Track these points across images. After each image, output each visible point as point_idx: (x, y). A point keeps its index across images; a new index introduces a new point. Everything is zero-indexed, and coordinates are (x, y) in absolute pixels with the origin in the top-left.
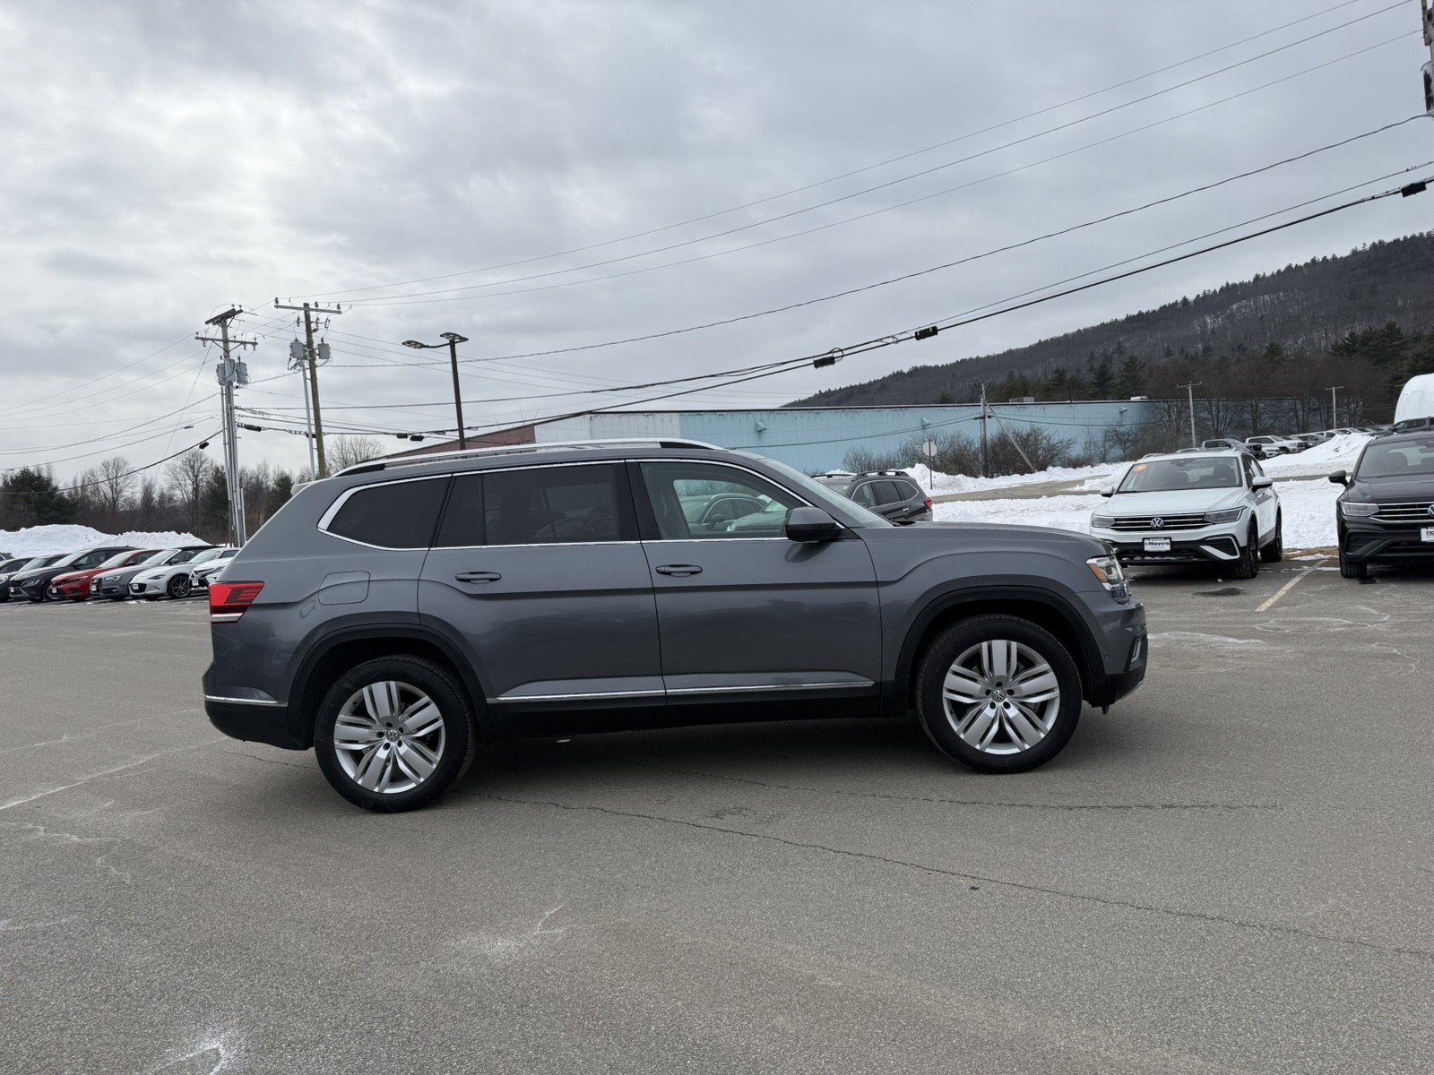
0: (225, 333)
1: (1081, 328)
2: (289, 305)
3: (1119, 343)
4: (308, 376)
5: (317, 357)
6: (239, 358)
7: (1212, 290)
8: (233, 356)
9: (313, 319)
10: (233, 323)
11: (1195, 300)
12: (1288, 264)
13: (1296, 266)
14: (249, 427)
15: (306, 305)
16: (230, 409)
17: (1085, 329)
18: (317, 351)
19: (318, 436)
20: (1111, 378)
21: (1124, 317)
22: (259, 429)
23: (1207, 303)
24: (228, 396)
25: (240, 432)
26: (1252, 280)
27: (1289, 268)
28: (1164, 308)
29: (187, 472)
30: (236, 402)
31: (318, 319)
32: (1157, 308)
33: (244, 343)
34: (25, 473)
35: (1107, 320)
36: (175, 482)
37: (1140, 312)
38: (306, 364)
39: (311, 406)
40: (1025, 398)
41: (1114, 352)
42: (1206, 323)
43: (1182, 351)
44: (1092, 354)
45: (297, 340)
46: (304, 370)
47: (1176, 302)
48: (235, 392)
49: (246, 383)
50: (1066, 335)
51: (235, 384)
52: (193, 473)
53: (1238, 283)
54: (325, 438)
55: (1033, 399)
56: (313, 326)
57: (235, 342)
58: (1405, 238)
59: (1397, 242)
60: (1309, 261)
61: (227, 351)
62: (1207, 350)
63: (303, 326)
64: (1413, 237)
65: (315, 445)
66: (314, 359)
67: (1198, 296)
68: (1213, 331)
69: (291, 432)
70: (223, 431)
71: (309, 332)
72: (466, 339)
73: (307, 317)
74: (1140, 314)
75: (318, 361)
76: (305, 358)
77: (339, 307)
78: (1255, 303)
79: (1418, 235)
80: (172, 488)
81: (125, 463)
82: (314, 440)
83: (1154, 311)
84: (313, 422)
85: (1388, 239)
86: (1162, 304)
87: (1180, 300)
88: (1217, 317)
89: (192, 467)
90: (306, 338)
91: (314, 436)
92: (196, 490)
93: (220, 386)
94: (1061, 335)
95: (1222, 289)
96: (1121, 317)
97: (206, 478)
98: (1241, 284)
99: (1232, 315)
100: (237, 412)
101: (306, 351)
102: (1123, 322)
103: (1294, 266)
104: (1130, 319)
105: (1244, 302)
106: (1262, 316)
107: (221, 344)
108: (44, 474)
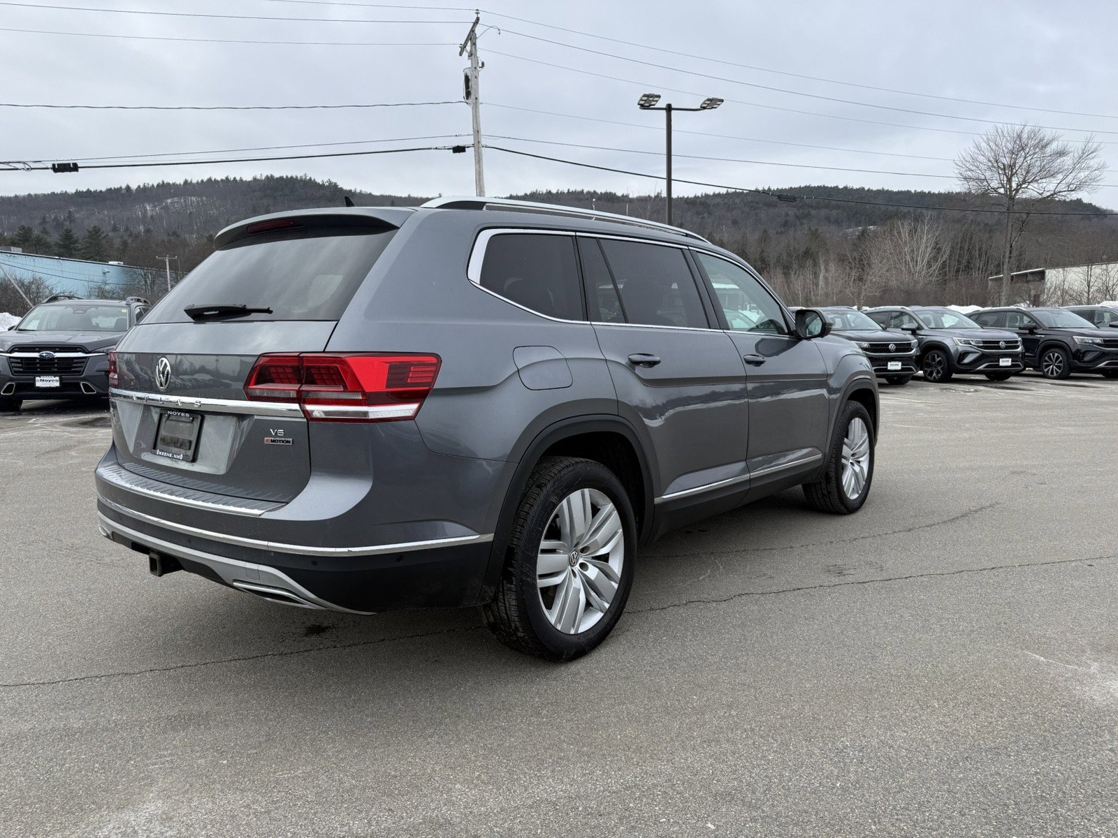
1: (32, 193)
3: (70, 212)
7: (151, 184)
11: (137, 189)
12: (209, 177)
13: (215, 180)
17: (36, 195)
20: (76, 241)
21: (74, 191)
23: (146, 193)
26: (182, 183)
27: (210, 180)
28: (109, 190)
32: (104, 189)
35: (58, 191)
37: (88, 189)
40: (12, 248)
41: (65, 220)
42: (146, 210)
43: (127, 229)
44: (44, 218)
47: (121, 188)
50: (16, 197)
53: (171, 183)
55: (21, 249)
58: (287, 177)
59: (281, 178)
60: (224, 178)
62: (148, 231)
64: (292, 177)
67: (139, 186)
68: (152, 217)
74: (89, 191)
78: (185, 201)
79: (294, 177)
83: (101, 191)
85: (277, 175)
86: (109, 187)
87: (124, 186)
88: (155, 207)
94: (12, 195)
95: (158, 185)
96: (71, 190)
98: (174, 184)
99: (166, 208)
102: (72, 194)
103: (213, 180)
104: (79, 194)
105: (176, 199)
106: (191, 213)
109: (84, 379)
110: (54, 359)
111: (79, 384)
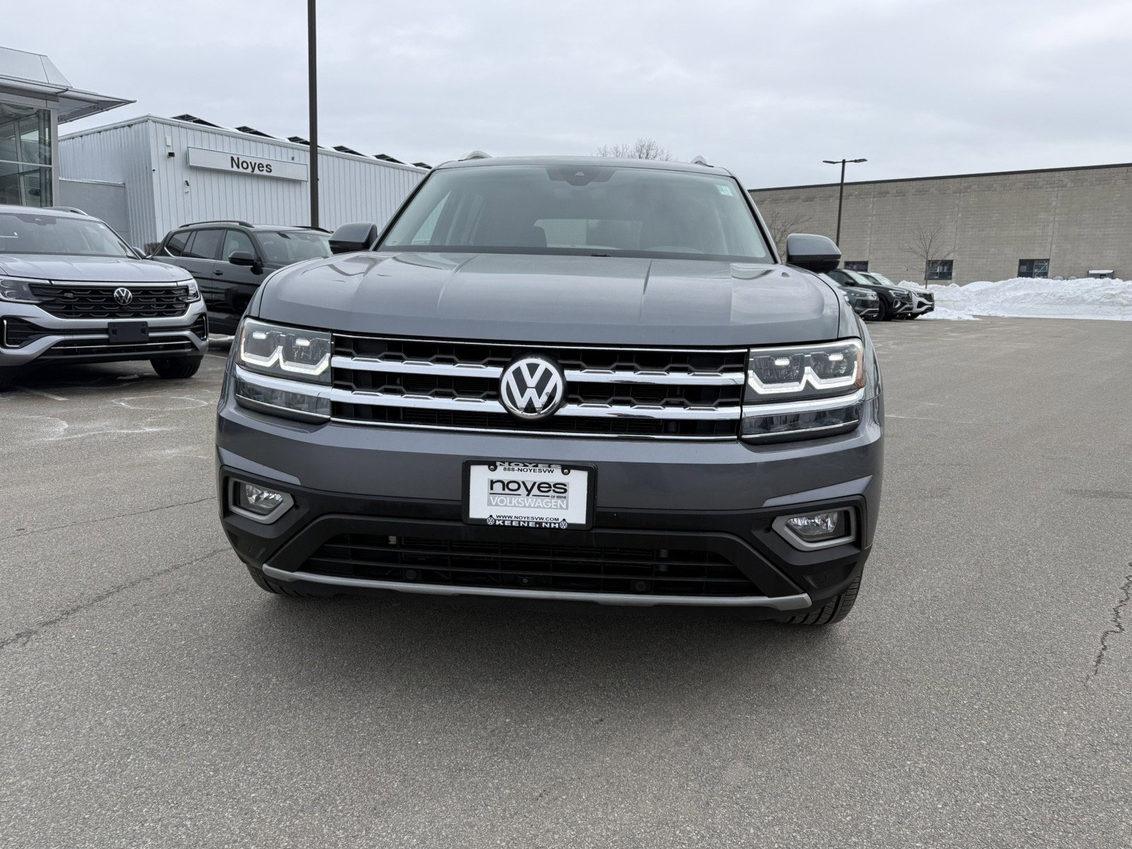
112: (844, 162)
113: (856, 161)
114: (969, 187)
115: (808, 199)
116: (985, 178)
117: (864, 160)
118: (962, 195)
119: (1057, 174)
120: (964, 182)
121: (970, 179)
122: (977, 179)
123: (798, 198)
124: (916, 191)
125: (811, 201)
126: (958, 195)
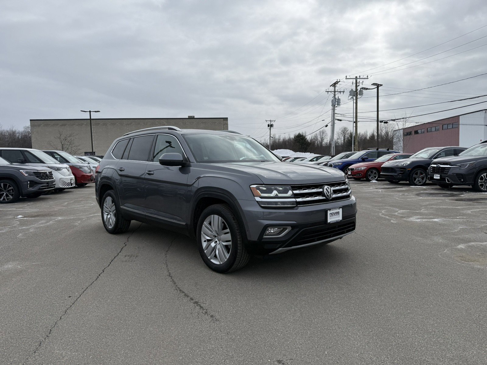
0: (335, 89)
2: (350, 78)
4: (355, 102)
5: (358, 95)
6: (338, 97)
8: (337, 97)
9: (358, 82)
10: (337, 85)
14: (338, 120)
15: (356, 77)
16: (334, 114)
18: (359, 93)
19: (356, 122)
22: (341, 120)
24: (334, 110)
25: (336, 121)
29: (342, 134)
30: (336, 112)
31: (359, 82)
33: (340, 92)
34: (299, 134)
36: (339, 137)
38: (355, 98)
39: (355, 112)
45: (352, 90)
46: (353, 100)
48: (336, 108)
49: (340, 105)
51: (336, 106)
52: (344, 135)
54: (358, 123)
56: (358, 84)
57: (337, 92)
61: (335, 95)
63: (355, 85)
65: (355, 126)
66: (357, 96)
69: (349, 121)
70: (331, 122)
71: (356, 86)
72: (382, 85)
73: (356, 81)
75: (359, 96)
76: (354, 96)
77: (367, 77)
80: (338, 139)
81: (325, 131)
82: (355, 124)
84: (355, 117)
89: (344, 133)
90: (355, 89)
91: (354, 122)
92: (344, 140)
93: (332, 107)
97: (347, 136)
100: (336, 115)
101: (354, 93)
107: (333, 93)
108: (304, 135)
109: (447, 177)
110: (440, 167)
111: (445, 178)
112: (90, 112)
113: (95, 112)
114: (132, 123)
115: (62, 125)
116: (137, 120)
117: (99, 111)
118: (129, 126)
119: (161, 120)
120: (130, 121)
121: (131, 120)
122: (134, 120)
123: (58, 124)
124: (111, 124)
125: (64, 126)
126: (128, 126)
